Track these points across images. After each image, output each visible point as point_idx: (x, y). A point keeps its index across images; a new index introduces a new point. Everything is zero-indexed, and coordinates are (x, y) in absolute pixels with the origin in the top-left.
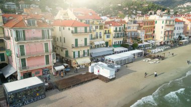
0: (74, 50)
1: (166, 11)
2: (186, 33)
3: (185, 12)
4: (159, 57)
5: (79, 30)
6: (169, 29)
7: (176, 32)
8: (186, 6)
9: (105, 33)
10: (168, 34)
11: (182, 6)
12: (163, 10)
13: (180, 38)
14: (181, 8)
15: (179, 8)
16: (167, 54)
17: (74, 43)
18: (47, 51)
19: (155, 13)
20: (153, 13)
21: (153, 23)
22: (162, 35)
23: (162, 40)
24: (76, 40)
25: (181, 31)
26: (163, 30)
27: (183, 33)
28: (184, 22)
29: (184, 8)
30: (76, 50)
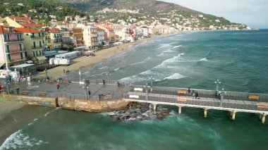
0: (33, 50)
1: (85, 18)
2: (107, 39)
3: (105, 19)
4: (93, 55)
5: (35, 35)
6: (94, 36)
7: (99, 38)
8: (105, 12)
9: (46, 39)
10: (94, 39)
11: (101, 11)
12: (82, 16)
13: (103, 43)
14: (101, 14)
15: (99, 14)
16: (96, 53)
17: (33, 45)
18: (21, 50)
19: (74, 19)
20: (71, 19)
21: (80, 30)
22: (90, 41)
23: (90, 45)
24: (34, 43)
25: (103, 38)
26: (90, 37)
27: (105, 40)
28: (104, 30)
29: (104, 14)
30: (35, 50)
